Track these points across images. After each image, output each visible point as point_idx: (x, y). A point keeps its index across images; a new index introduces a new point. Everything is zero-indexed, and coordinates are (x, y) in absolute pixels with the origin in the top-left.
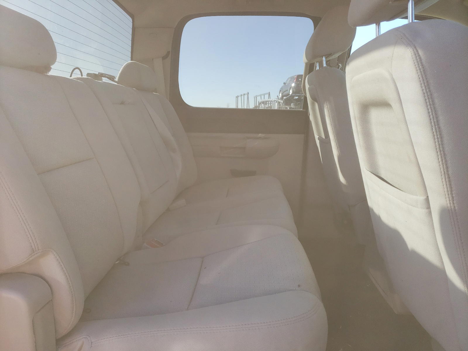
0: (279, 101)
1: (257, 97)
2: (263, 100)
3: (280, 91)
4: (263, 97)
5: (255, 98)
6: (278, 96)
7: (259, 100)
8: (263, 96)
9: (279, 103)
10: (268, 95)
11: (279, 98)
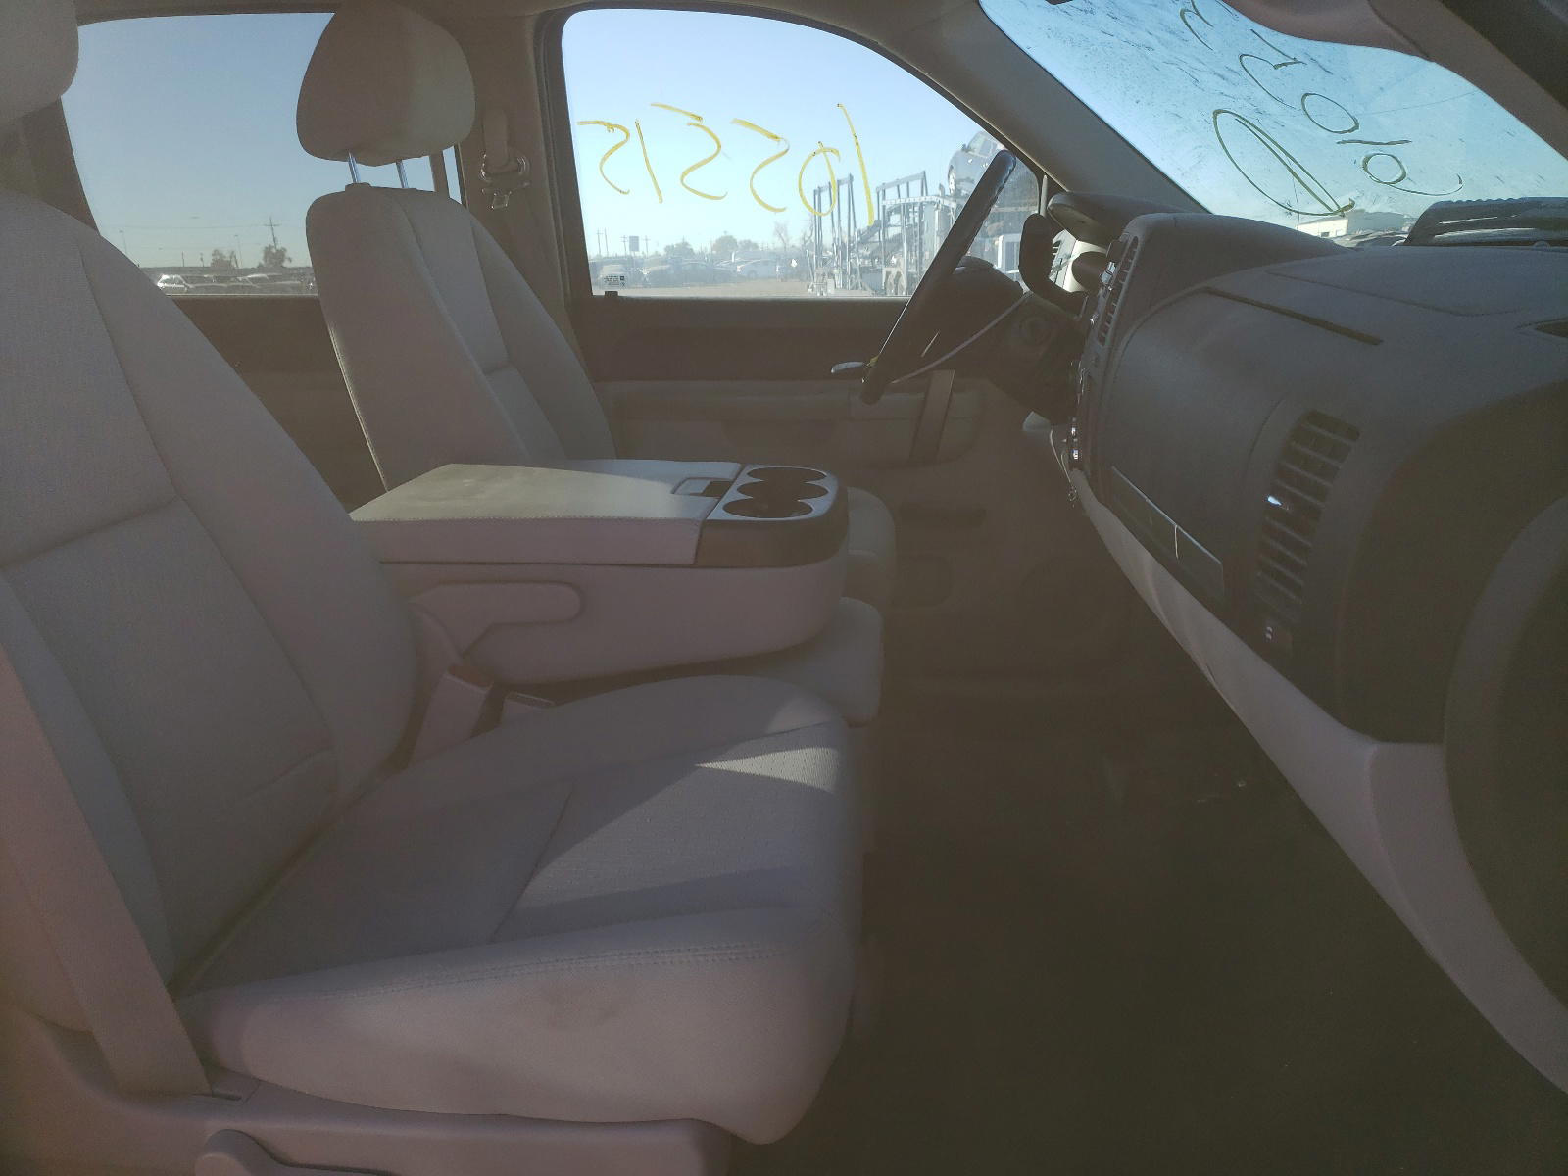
0: (946, 203)
1: (887, 191)
2: (904, 199)
3: (951, 167)
4: (903, 188)
5: (881, 193)
6: (941, 187)
7: (891, 198)
8: (905, 185)
9: (946, 209)
10: (920, 182)
11: (947, 193)
